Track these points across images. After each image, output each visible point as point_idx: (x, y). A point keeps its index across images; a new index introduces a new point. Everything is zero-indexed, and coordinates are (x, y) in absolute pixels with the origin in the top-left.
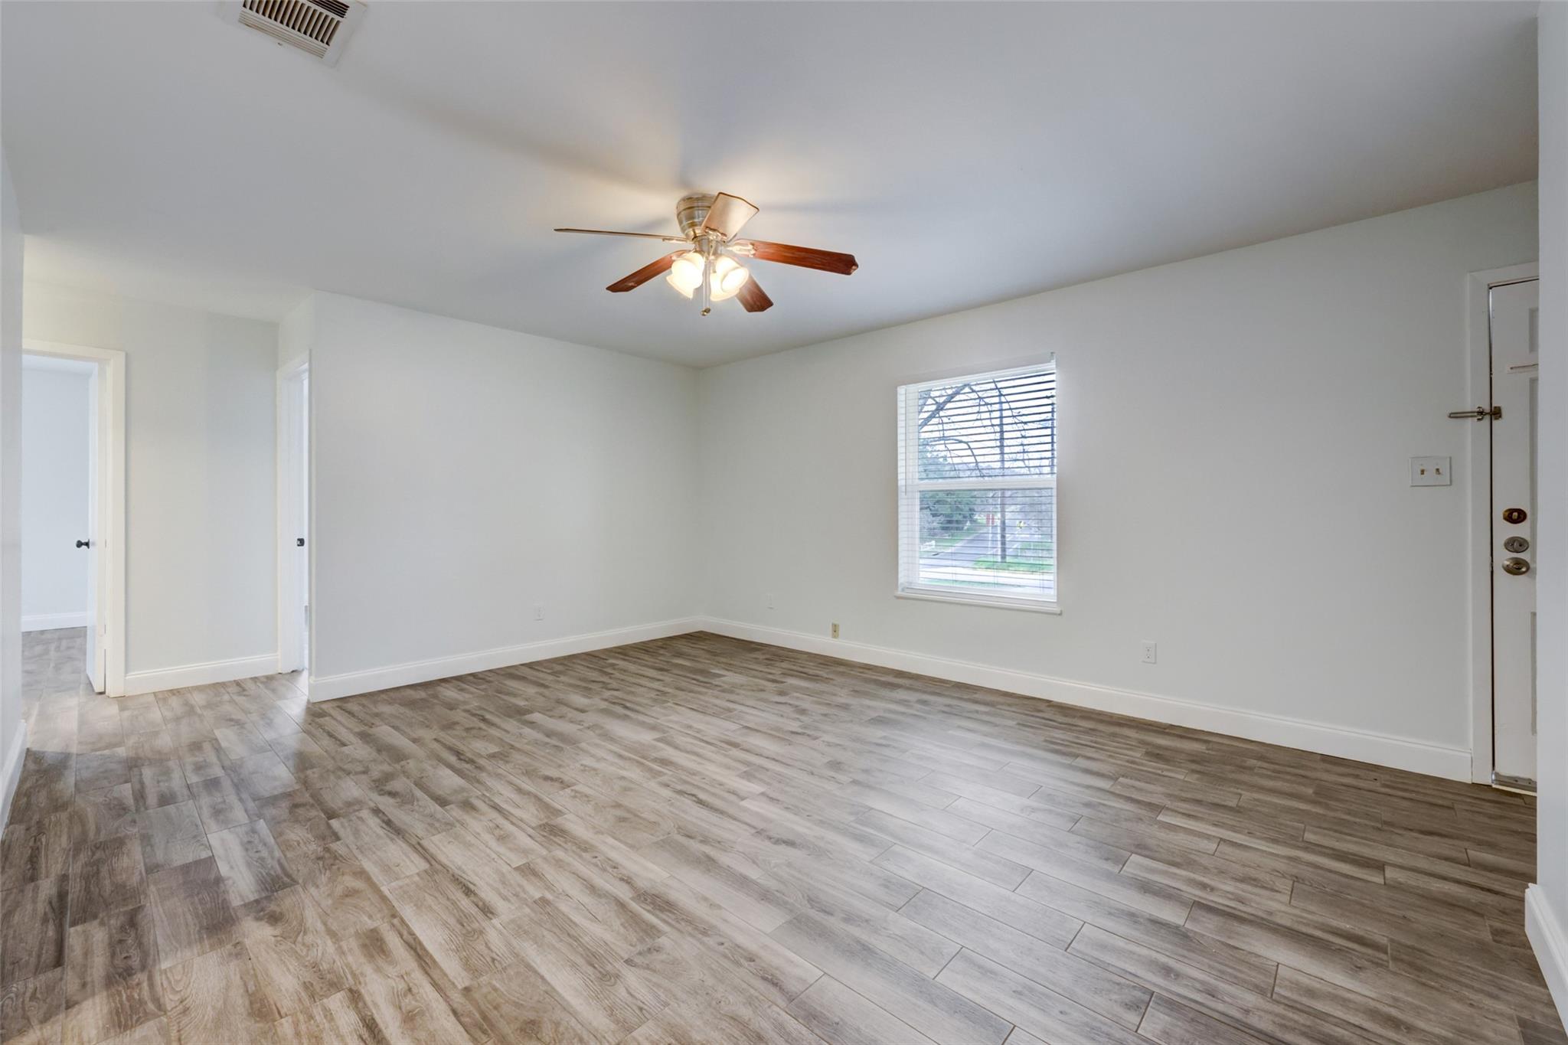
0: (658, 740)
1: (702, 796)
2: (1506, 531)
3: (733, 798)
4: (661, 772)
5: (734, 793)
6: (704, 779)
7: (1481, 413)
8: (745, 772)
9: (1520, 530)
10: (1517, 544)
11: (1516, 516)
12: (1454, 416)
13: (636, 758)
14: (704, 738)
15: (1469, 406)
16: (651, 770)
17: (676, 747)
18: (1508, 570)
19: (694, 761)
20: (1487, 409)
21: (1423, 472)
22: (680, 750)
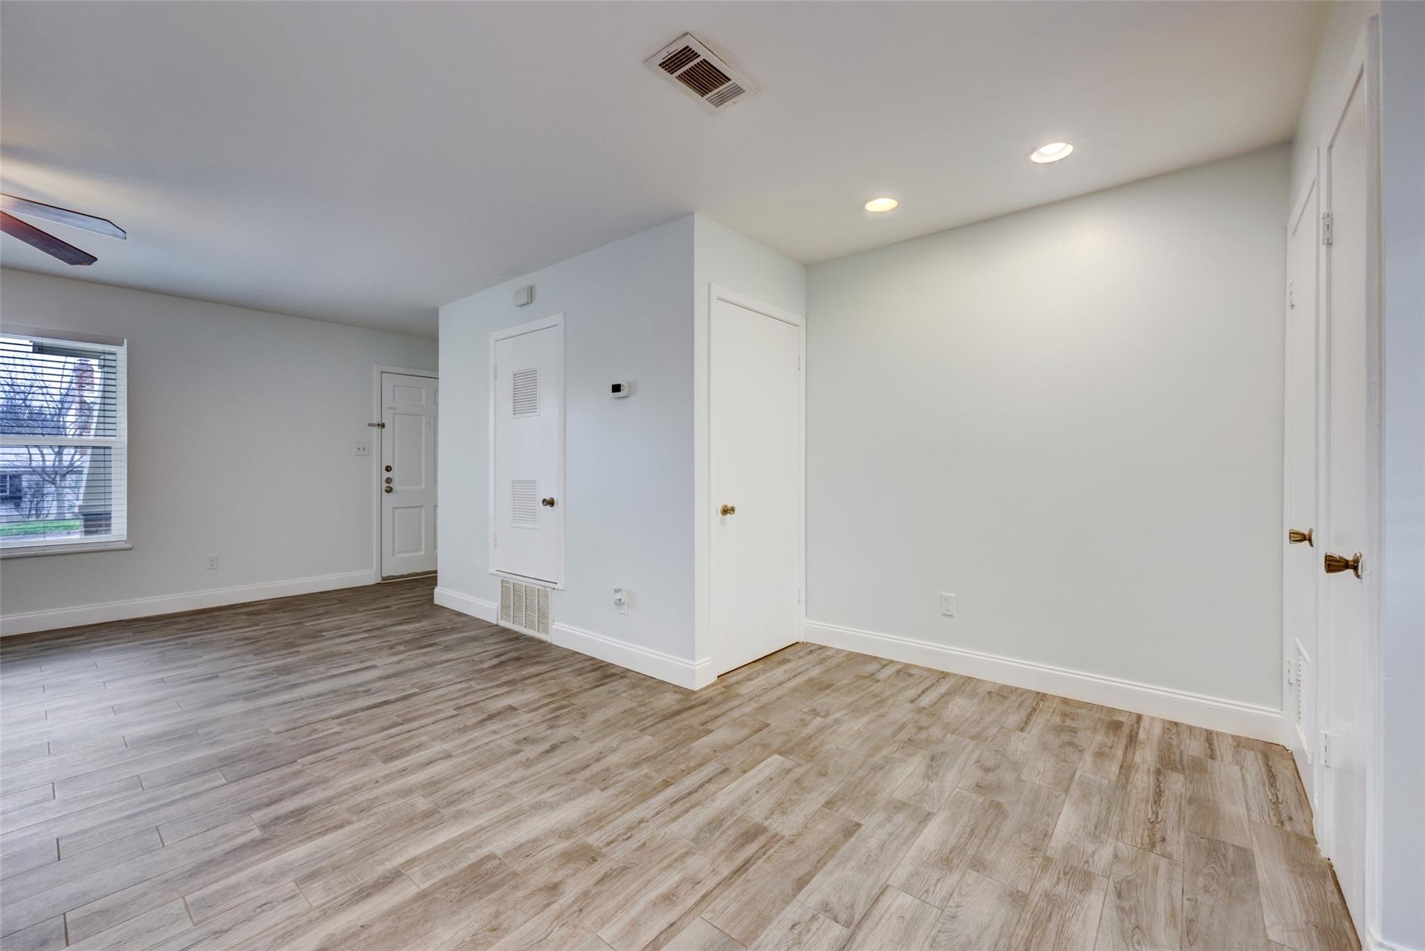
2: (386, 475)
7: (379, 425)
9: (389, 475)
10: (389, 480)
11: (388, 469)
12: (370, 425)
15: (375, 422)
18: (387, 491)
20: (380, 423)
21: (359, 449)
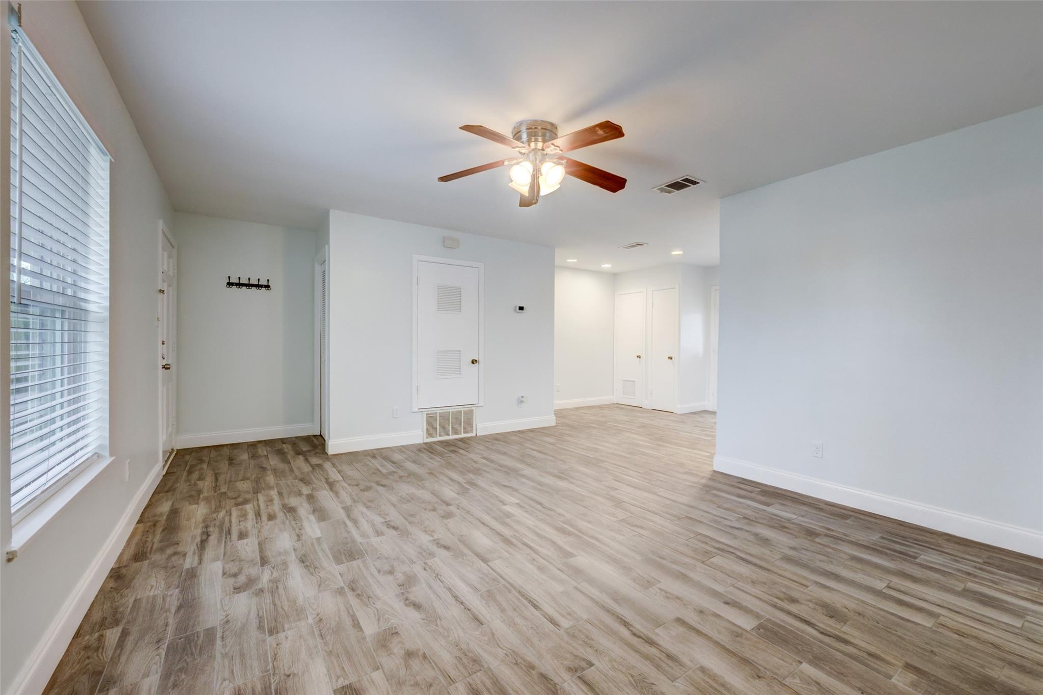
0: (571, 555)
1: (539, 507)
3: (523, 504)
4: (564, 523)
5: (521, 507)
6: (536, 516)
8: (509, 518)
13: (585, 537)
14: (529, 551)
16: (572, 526)
17: (554, 543)
19: (541, 530)
22: (550, 540)
